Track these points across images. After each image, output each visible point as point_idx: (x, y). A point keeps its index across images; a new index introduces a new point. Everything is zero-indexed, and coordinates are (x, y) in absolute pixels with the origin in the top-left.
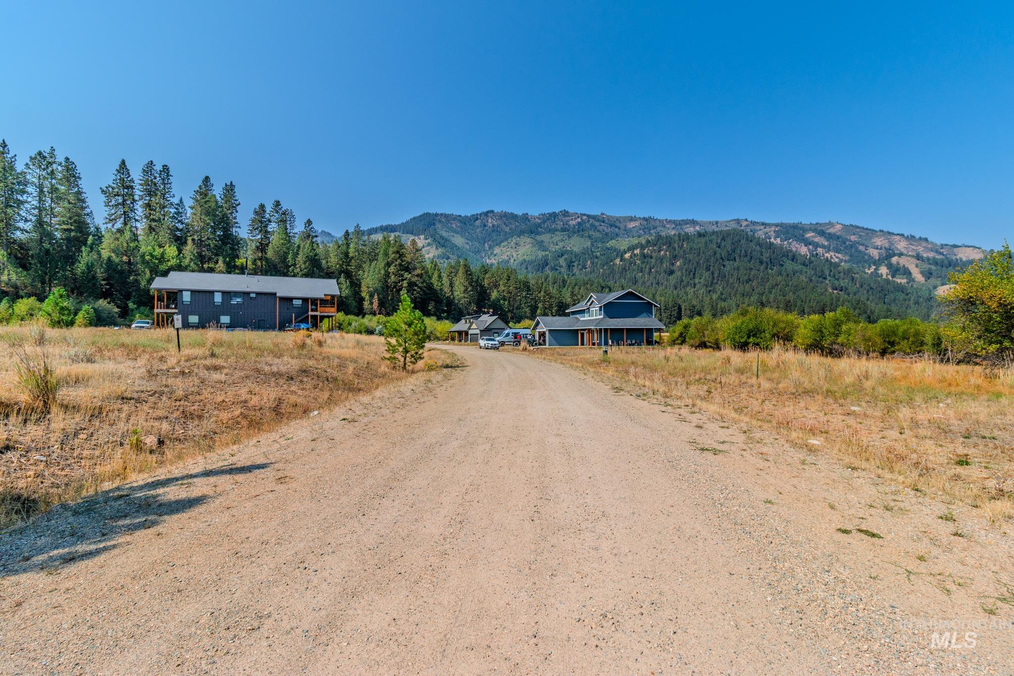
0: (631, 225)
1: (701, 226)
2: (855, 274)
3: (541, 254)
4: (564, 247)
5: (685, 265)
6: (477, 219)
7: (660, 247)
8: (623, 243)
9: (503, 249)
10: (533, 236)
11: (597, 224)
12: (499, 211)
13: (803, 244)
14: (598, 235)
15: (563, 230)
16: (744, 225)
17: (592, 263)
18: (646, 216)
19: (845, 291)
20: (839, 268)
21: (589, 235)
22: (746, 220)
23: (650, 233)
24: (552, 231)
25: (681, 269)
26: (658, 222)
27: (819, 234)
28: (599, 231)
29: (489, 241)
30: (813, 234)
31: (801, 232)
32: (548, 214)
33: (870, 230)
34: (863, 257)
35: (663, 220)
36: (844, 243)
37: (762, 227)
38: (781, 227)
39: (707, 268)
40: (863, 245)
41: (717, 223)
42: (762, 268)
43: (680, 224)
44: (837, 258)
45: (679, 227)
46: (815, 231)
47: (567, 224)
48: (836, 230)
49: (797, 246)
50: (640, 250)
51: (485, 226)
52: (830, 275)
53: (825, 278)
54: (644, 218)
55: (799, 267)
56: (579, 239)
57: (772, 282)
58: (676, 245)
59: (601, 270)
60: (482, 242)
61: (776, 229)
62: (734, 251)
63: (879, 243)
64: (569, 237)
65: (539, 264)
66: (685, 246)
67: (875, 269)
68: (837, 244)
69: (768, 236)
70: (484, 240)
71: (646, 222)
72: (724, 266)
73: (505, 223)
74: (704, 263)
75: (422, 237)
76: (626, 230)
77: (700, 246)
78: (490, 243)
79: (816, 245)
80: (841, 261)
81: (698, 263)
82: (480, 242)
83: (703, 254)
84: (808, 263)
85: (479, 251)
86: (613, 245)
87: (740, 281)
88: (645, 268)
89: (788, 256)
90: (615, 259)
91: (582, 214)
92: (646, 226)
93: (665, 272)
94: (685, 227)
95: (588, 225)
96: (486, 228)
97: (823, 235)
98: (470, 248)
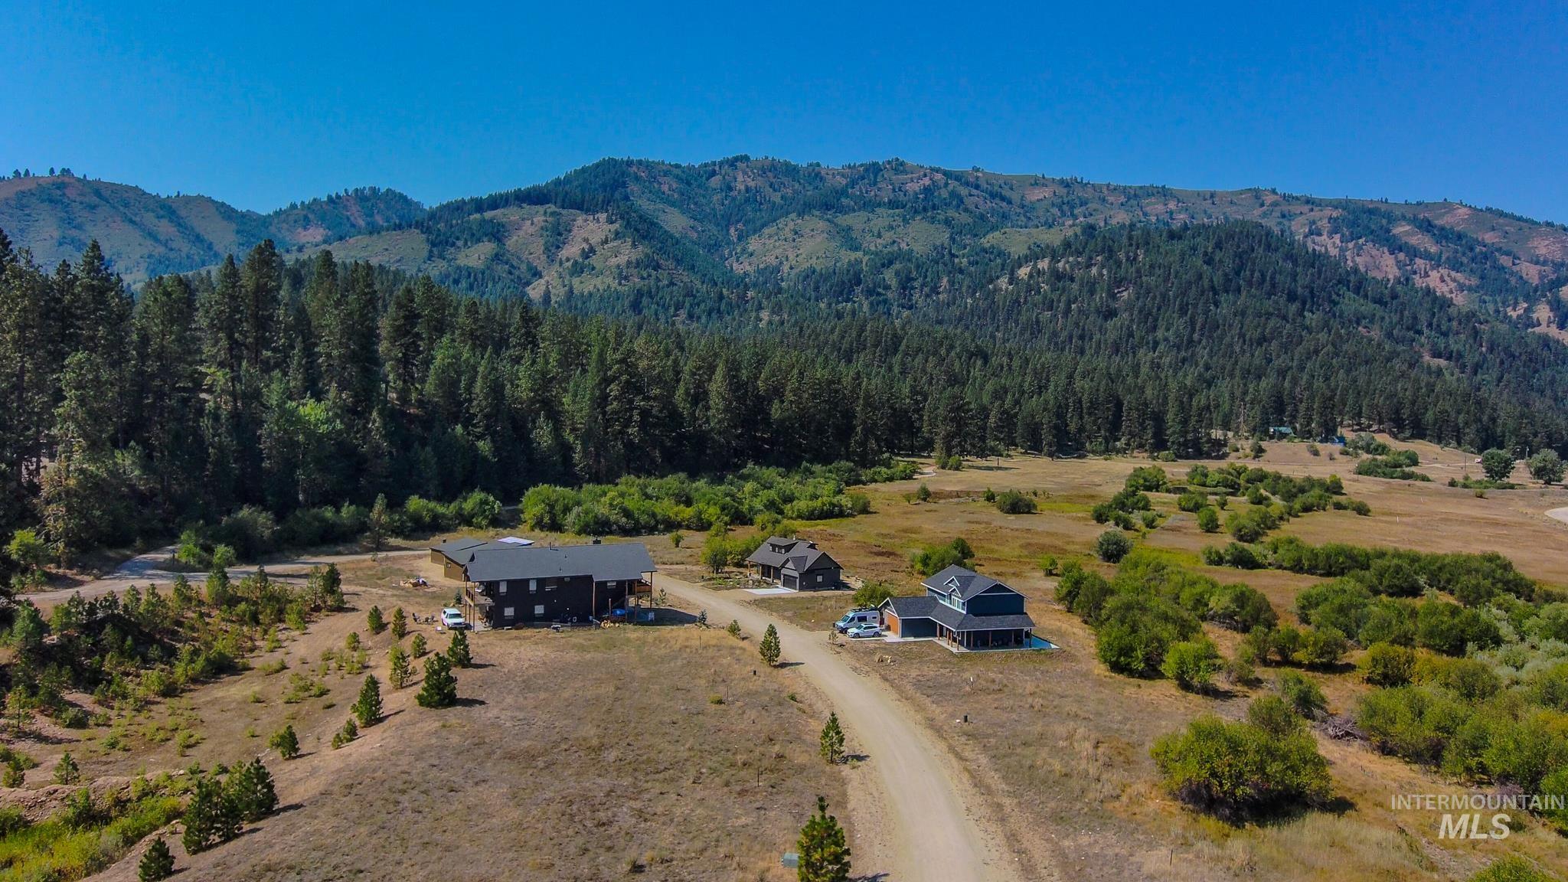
0: (1035, 195)
1: (1179, 201)
2: (1481, 324)
3: (848, 256)
4: (894, 242)
5: (1138, 299)
6: (713, 173)
7: (1091, 258)
8: (1015, 241)
9: (767, 242)
10: (829, 215)
11: (963, 191)
12: (761, 156)
13: (1386, 249)
14: (964, 218)
15: (893, 204)
16: (1267, 203)
17: (952, 283)
18: (1067, 176)
19: (1457, 360)
20: (1450, 310)
21: (946, 219)
22: (1274, 191)
23: (1072, 214)
24: (870, 205)
25: (1130, 308)
26: (1090, 190)
27: (1420, 227)
28: (966, 210)
29: (738, 221)
30: (1407, 228)
31: (1384, 222)
32: (862, 165)
33: (1526, 221)
34: (1507, 281)
35: (1100, 187)
36: (1472, 249)
37: (1306, 208)
38: (1344, 209)
39: (1181, 309)
40: (1508, 254)
41: (1212, 196)
42: (1293, 308)
43: (1136, 196)
44: (1454, 280)
45: (1133, 202)
46: (1414, 221)
47: (900, 191)
48: (1456, 219)
49: (1374, 252)
50: (1050, 262)
51: (730, 189)
52: (1430, 325)
53: (1420, 332)
54: (1062, 181)
55: (1368, 307)
56: (925, 225)
57: (1308, 344)
58: (1122, 256)
59: (969, 301)
60: (724, 223)
61: (1335, 215)
62: (1238, 273)
63: (1542, 251)
64: (905, 221)
65: (843, 282)
66: (1140, 258)
67: (1526, 310)
68: (1456, 251)
69: (1317, 228)
70: (727, 221)
71: (1065, 190)
72: (1217, 305)
73: (771, 185)
74: (1175, 298)
75: (603, 216)
76: (1023, 207)
77: (1171, 259)
78: (740, 226)
79: (1413, 253)
80: (1461, 288)
81: (1164, 296)
82: (718, 225)
83: (1176, 277)
84: (1389, 299)
85: (717, 246)
86: (994, 242)
87: (1244, 341)
88: (1059, 301)
89: (1349, 281)
90: (998, 278)
91: (932, 169)
92: (1066, 200)
93: (1098, 312)
94: (1144, 202)
95: (944, 194)
96: (732, 194)
97: (1428, 232)
98: (699, 238)
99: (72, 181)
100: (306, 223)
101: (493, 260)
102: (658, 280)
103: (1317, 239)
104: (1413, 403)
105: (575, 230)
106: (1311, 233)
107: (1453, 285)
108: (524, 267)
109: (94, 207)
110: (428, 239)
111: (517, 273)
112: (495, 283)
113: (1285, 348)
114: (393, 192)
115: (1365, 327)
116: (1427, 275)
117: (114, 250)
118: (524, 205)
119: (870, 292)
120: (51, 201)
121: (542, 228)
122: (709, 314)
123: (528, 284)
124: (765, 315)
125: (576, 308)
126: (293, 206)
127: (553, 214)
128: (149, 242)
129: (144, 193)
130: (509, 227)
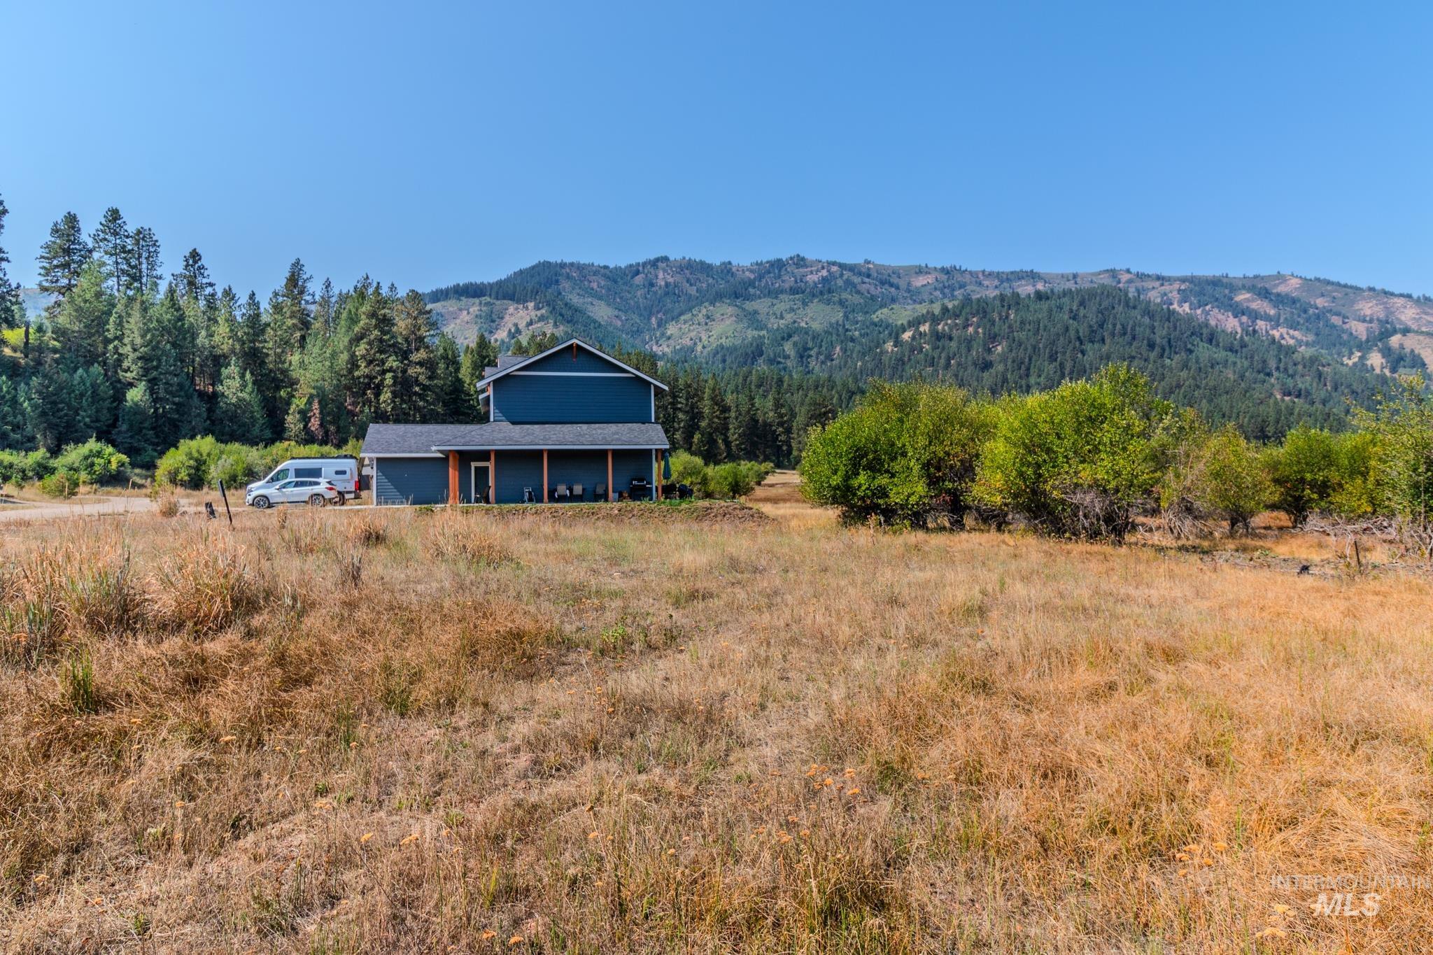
0: (920, 281)
1: (1045, 282)
2: (1324, 366)
3: (751, 335)
4: (794, 322)
5: (1011, 351)
6: (638, 273)
7: (967, 320)
8: (901, 314)
9: (683, 326)
10: (738, 302)
11: (857, 280)
12: (679, 257)
13: (1230, 314)
14: (857, 299)
15: (793, 291)
16: (1123, 280)
17: (844, 350)
18: (947, 265)
19: (1306, 397)
20: (1295, 356)
21: (840, 300)
22: (1128, 271)
24: (774, 294)
25: (1004, 359)
26: (968, 276)
27: (1259, 295)
28: (859, 293)
29: (658, 312)
30: (1248, 296)
31: (1227, 291)
32: (767, 262)
33: (1351, 287)
34: (1340, 336)
35: (977, 273)
36: (1305, 311)
37: (1157, 284)
38: (1191, 283)
40: (1338, 314)
41: (1075, 276)
42: (1153, 355)
43: (1008, 280)
44: (1293, 337)
45: (1004, 284)
46: (1252, 289)
47: (801, 281)
48: (1291, 287)
49: (1220, 316)
50: (931, 325)
51: (652, 285)
52: (1277, 369)
53: (1269, 374)
54: (943, 270)
55: (1221, 355)
56: (822, 306)
58: (996, 316)
59: (859, 363)
60: (645, 314)
61: (1183, 287)
62: (1101, 326)
63: (1367, 311)
64: (805, 304)
65: (747, 354)
66: (1012, 316)
67: (1360, 357)
68: (1292, 313)
69: (1168, 299)
70: (649, 311)
71: (946, 277)
72: (1083, 353)
73: (688, 280)
74: (1045, 348)
75: (531, 305)
76: (909, 291)
77: (1040, 316)
78: (660, 315)
79: (1255, 315)
80: (1300, 344)
81: (1034, 348)
82: (641, 315)
83: (1045, 330)
84: (1238, 348)
85: (639, 331)
86: (883, 317)
88: (940, 357)
89: (1202, 334)
90: (884, 343)
91: (830, 263)
92: (946, 284)
93: (975, 364)
94: (1015, 284)
95: (840, 282)
96: (653, 289)
97: (1266, 298)
98: (623, 325)
104: (1278, 422)
105: (507, 317)
107: (1293, 340)
118: (463, 298)
119: (771, 361)
121: (477, 316)
127: (487, 304)
130: (447, 317)
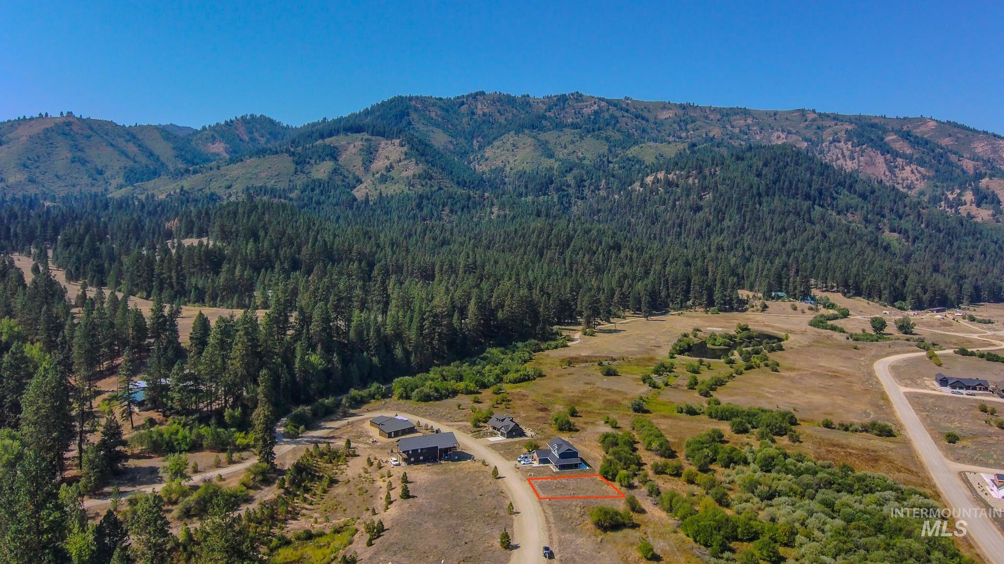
0: (664, 115)
1: (754, 118)
3: (547, 163)
4: (574, 152)
5: (715, 200)
6: (463, 104)
8: (647, 152)
9: (497, 151)
10: (535, 133)
11: (618, 114)
12: (492, 92)
13: (879, 152)
14: (618, 136)
15: (575, 126)
16: (809, 119)
17: (607, 183)
18: (684, 102)
19: (905, 234)
21: (606, 136)
22: (814, 111)
23: (686, 129)
24: (559, 126)
25: (709, 205)
26: (699, 112)
27: (902, 137)
29: (478, 136)
30: (894, 137)
31: (880, 133)
32: (555, 96)
33: (971, 130)
34: (953, 173)
35: (705, 108)
36: (933, 151)
37: (833, 123)
38: (856, 123)
39: (738, 209)
40: (955, 153)
41: (775, 114)
43: (727, 114)
44: (919, 172)
45: (725, 119)
46: (900, 132)
47: (579, 113)
48: (926, 130)
49: (872, 154)
50: (665, 174)
51: (473, 113)
52: (891, 211)
53: (883, 216)
54: (681, 105)
55: (856, 200)
56: (593, 140)
58: (707, 171)
59: (617, 197)
60: (469, 137)
61: (849, 128)
62: (775, 183)
63: (979, 150)
64: (581, 138)
65: (543, 182)
66: (718, 173)
67: (958, 195)
68: (923, 153)
69: (838, 137)
70: (472, 136)
71: (683, 112)
72: (760, 205)
73: (499, 112)
74: (736, 201)
75: (397, 141)
76: (655, 123)
77: (736, 175)
78: (479, 139)
79: (896, 155)
80: (924, 177)
81: (729, 199)
82: (466, 139)
83: (737, 186)
84: (868, 194)
85: (466, 153)
86: (634, 153)
87: (773, 229)
88: (669, 199)
90: (635, 181)
91: (600, 99)
92: (682, 119)
93: (691, 208)
94: (732, 118)
95: (607, 115)
96: (474, 117)
97: (907, 139)
98: (455, 149)
99: (75, 120)
100: (214, 139)
101: (333, 173)
102: (431, 186)
103: (838, 144)
105: (380, 151)
106: (834, 141)
107: (918, 176)
108: (351, 176)
109: (90, 136)
110: (294, 161)
111: (347, 180)
112: (335, 190)
113: (795, 235)
114: (264, 117)
115: (852, 213)
116: (903, 169)
117: (104, 164)
118: (349, 134)
119: (558, 190)
120: (64, 134)
121: (360, 150)
122: (462, 210)
123: (354, 187)
124: (495, 209)
125: (385, 207)
126: (204, 128)
127: (367, 140)
128: (123, 158)
129: (116, 125)
130: (340, 149)
